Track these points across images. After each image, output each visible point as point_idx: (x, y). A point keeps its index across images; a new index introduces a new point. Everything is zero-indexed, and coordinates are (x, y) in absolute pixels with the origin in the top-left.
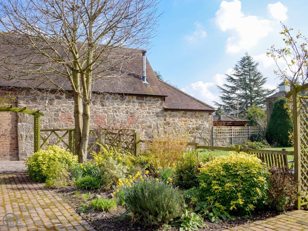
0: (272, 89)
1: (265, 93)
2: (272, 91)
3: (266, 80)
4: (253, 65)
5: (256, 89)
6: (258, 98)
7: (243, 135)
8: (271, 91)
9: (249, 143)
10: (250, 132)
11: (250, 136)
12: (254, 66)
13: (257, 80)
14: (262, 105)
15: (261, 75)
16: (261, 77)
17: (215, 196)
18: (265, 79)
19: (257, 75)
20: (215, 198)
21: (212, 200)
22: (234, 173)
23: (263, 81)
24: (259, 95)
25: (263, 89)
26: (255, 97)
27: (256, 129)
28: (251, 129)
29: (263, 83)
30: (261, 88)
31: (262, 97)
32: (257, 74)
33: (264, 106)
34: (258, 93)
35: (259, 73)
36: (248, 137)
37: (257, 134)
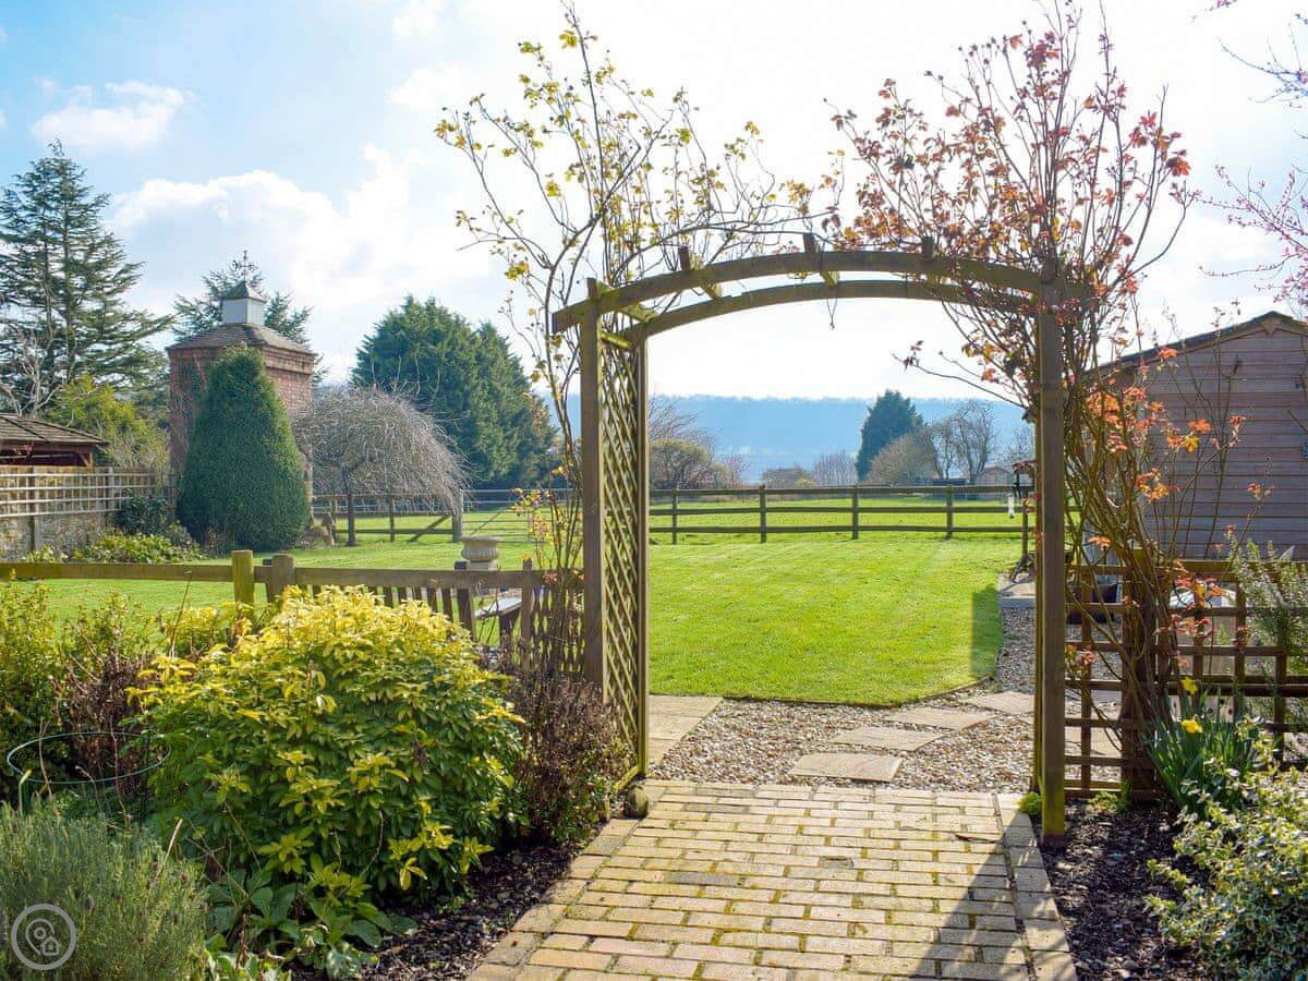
0: (160, 314)
1: (130, 327)
2: (159, 320)
3: (135, 272)
4: (84, 201)
5: (90, 305)
6: (104, 348)
7: (84, 508)
8: (155, 322)
9: (115, 540)
10: (114, 492)
11: (112, 508)
12: (86, 208)
13: (100, 266)
14: (117, 377)
15: (116, 250)
16: (116, 257)
17: (306, 832)
18: (131, 267)
19: (100, 245)
20: (310, 844)
21: (296, 853)
22: (372, 697)
23: (123, 275)
24: (108, 332)
25: (126, 309)
26: (87, 344)
27: (139, 479)
28: (117, 478)
29: (124, 282)
30: (115, 303)
31: (119, 345)
32: (97, 241)
33: (127, 382)
34: (102, 327)
35: (109, 241)
36: (106, 514)
37: (143, 498)
